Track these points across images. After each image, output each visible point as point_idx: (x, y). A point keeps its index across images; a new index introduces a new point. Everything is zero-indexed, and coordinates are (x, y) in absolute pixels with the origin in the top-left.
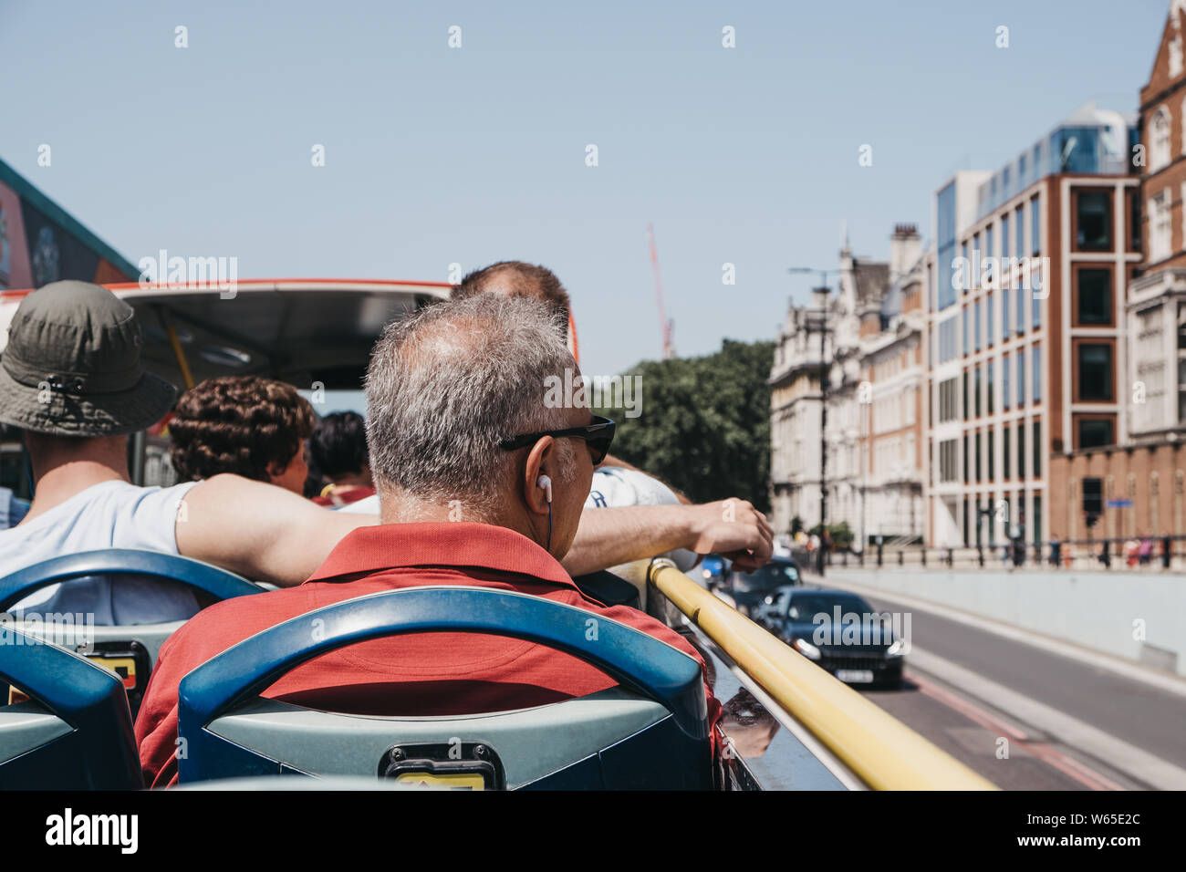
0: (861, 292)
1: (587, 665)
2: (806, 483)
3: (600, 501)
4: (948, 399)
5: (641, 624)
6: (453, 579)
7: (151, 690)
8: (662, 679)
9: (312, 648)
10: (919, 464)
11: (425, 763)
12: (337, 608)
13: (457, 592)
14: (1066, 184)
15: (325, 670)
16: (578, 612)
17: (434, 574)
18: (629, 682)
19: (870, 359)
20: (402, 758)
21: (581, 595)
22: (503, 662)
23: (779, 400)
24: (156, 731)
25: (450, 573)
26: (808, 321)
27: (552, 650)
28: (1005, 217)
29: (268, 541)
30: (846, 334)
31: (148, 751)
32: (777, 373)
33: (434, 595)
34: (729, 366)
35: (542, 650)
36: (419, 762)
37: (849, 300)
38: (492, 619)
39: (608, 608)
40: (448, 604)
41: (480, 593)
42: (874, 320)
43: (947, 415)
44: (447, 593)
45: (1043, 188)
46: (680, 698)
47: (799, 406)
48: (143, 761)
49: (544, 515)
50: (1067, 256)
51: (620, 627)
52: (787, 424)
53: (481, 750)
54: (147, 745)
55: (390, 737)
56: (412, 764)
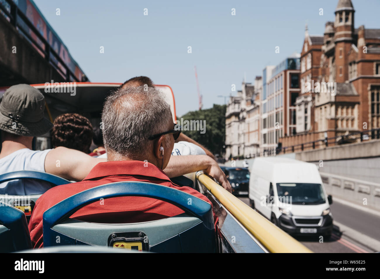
0: (247, 93)
1: (174, 206)
2: (234, 145)
3: (178, 153)
4: (265, 123)
5: (191, 192)
6: (131, 179)
7: (33, 215)
8: (199, 210)
9: (86, 202)
10: (259, 139)
11: (123, 239)
12: (94, 189)
13: (132, 183)
14: (288, 72)
15: (90, 209)
16: (171, 189)
17: (124, 178)
18: (188, 211)
19: (249, 112)
20: (115, 237)
21: (173, 184)
22: (147, 205)
23: (228, 122)
24: (35, 229)
25: (130, 177)
26: (235, 100)
27: (163, 201)
28: (276, 79)
29: (74, 167)
30: (243, 105)
31: (32, 235)
32: (227, 114)
33: (125, 184)
34: (215, 112)
35: (159, 201)
36: (121, 238)
37: (244, 95)
38: (144, 192)
39: (181, 187)
40: (130, 187)
41: (140, 184)
42: (249, 102)
43: (265, 127)
44: (129, 184)
45: (283, 73)
46: (204, 216)
47: (233, 124)
48: (32, 238)
49: (161, 159)
50: (288, 90)
51: (185, 194)
52: (229, 129)
53: (141, 234)
54: (32, 233)
55: (111, 230)
56: (118, 239)
